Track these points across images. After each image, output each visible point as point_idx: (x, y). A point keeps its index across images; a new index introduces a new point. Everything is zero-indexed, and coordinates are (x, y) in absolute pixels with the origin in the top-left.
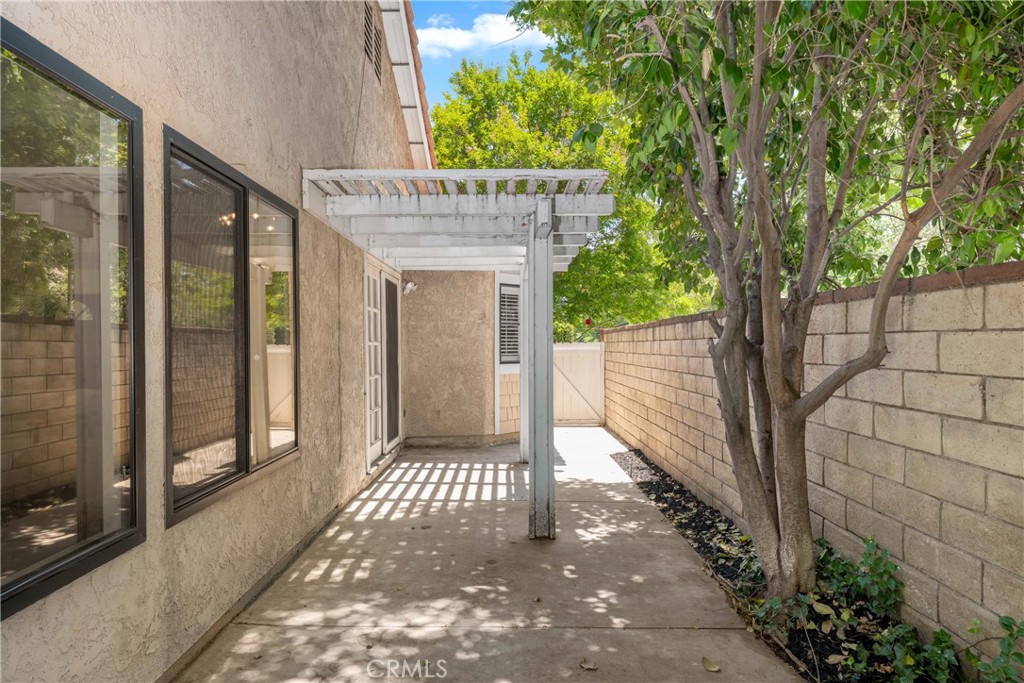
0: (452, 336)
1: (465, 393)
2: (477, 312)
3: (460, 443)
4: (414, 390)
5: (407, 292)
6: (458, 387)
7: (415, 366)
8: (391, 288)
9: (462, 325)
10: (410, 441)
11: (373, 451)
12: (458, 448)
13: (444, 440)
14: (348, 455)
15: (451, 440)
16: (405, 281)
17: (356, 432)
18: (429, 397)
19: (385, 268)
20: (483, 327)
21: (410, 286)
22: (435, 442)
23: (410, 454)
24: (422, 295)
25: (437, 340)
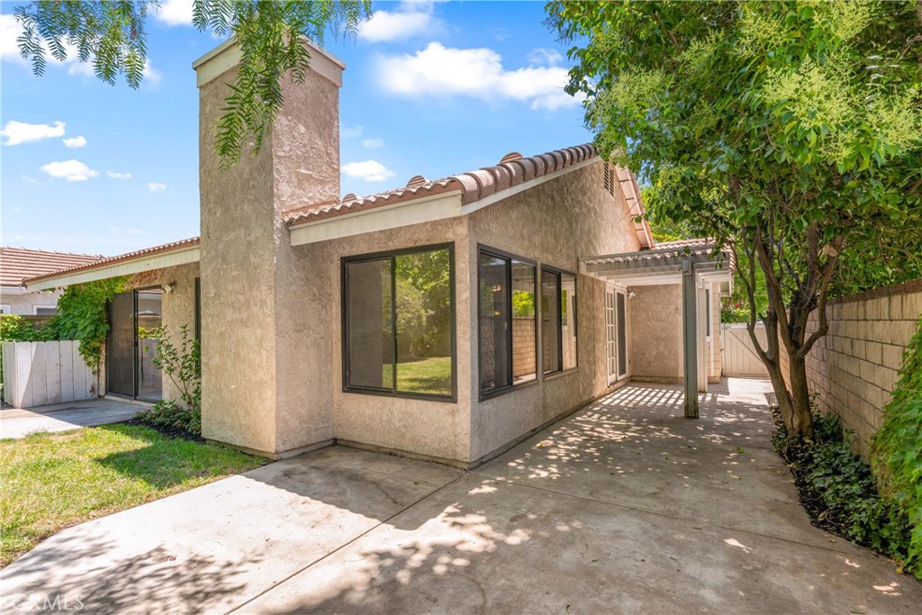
0: (658, 321)
1: (666, 353)
2: (673, 307)
3: (663, 380)
4: (635, 350)
5: (630, 297)
6: (661, 349)
7: (636, 337)
8: (621, 297)
9: (664, 314)
10: (634, 378)
11: (612, 378)
12: (662, 383)
13: (654, 379)
14: (598, 375)
15: (658, 379)
16: (629, 292)
17: (602, 367)
18: (644, 354)
19: (616, 287)
20: (677, 315)
21: (632, 294)
22: (648, 379)
23: (632, 384)
24: (639, 298)
25: (649, 323)
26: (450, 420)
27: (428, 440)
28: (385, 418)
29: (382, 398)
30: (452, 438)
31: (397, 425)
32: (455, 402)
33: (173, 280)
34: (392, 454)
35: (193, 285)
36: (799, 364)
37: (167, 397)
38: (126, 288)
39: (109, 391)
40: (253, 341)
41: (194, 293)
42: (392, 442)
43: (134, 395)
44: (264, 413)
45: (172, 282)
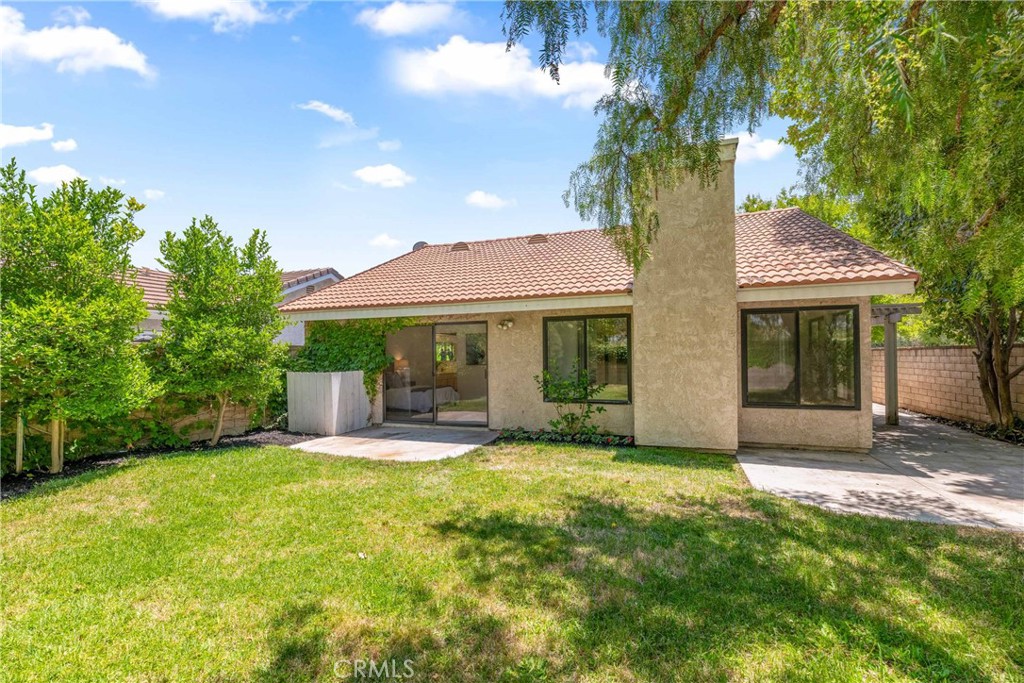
26: (854, 422)
27: (833, 437)
28: (789, 423)
29: (786, 410)
30: (856, 434)
31: (801, 428)
32: (859, 409)
33: (507, 317)
34: (794, 449)
35: (541, 324)
36: (1006, 384)
37: (497, 420)
38: (424, 322)
39: (386, 419)
40: (709, 370)
41: (541, 330)
42: (796, 440)
43: (433, 421)
44: (724, 422)
45: (506, 319)
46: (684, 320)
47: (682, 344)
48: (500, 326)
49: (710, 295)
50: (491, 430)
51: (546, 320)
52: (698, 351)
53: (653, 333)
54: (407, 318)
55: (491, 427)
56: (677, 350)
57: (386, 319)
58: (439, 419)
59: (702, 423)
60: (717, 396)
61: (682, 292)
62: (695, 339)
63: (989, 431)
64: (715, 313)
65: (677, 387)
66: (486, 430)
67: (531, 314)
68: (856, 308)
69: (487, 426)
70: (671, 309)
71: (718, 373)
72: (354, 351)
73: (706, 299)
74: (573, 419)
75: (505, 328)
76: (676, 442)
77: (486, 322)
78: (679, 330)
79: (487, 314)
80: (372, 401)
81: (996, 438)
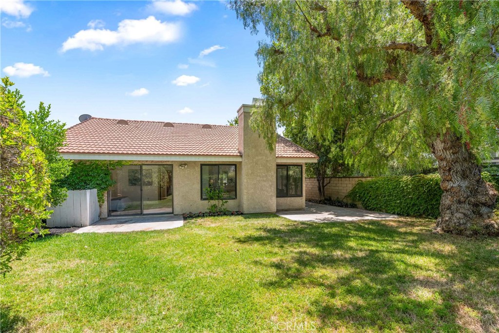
26: (301, 200)
28: (285, 202)
29: (284, 198)
30: (302, 204)
31: (288, 203)
32: (302, 197)
33: (183, 163)
34: (286, 210)
35: (199, 166)
36: (323, 189)
37: (178, 210)
38: (136, 163)
39: (109, 215)
40: (268, 185)
41: (200, 169)
42: (286, 208)
43: (141, 214)
44: (273, 202)
45: (183, 164)
46: (261, 168)
47: (260, 176)
48: (180, 167)
49: (269, 159)
50: (175, 215)
51: (202, 165)
52: (265, 179)
53: (250, 172)
54: (125, 161)
55: (174, 214)
56: (258, 178)
57: (110, 161)
58: (144, 213)
59: (266, 204)
60: (270, 194)
61: (260, 158)
62: (264, 175)
63: (320, 202)
64: (270, 166)
65: (258, 191)
66: (172, 215)
67: (195, 162)
68: (301, 166)
69: (173, 213)
70: (256, 164)
71: (271, 186)
72: (89, 178)
73: (267, 161)
74: (215, 206)
75: (183, 168)
76: (258, 211)
77: (172, 165)
78: (259, 171)
79: (172, 161)
80: (100, 206)
81: (322, 204)
